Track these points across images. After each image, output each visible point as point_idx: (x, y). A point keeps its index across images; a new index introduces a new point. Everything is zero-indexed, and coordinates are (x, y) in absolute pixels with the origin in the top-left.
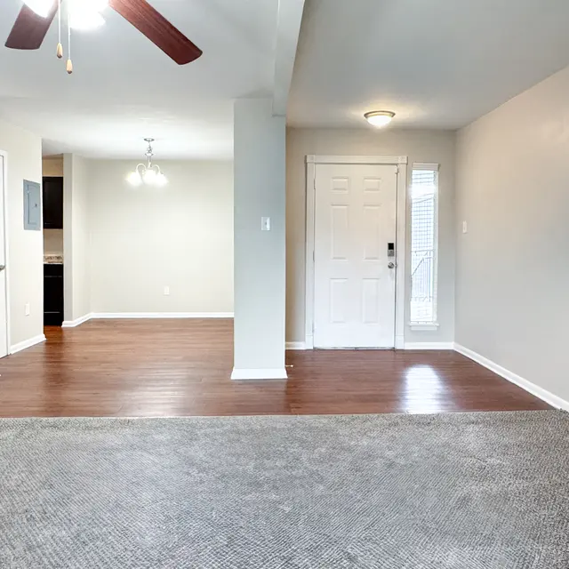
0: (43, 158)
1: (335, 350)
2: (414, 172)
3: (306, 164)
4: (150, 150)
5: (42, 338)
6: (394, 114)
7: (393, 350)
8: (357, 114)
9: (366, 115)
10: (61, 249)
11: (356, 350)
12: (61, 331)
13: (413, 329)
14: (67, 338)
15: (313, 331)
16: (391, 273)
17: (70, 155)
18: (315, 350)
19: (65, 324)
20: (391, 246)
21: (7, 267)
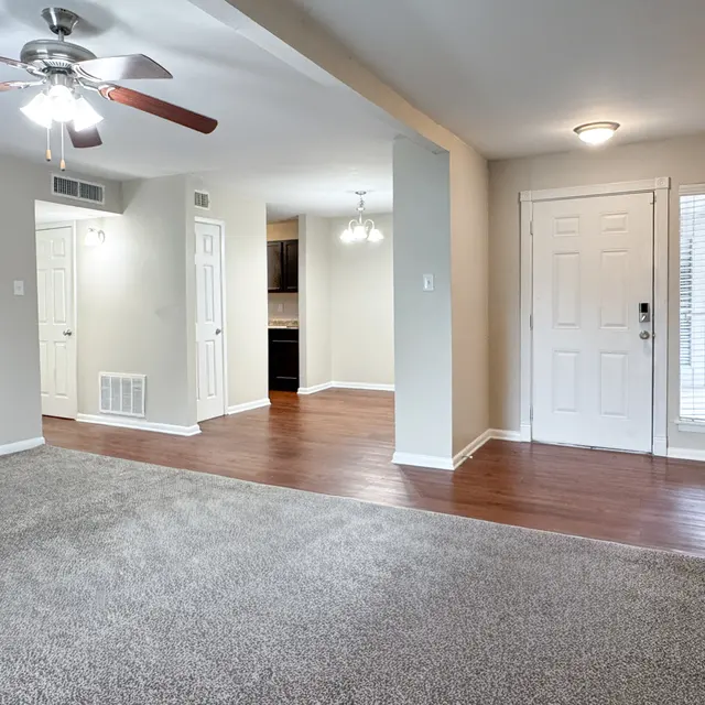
0: (268, 223)
1: (560, 447)
2: (683, 199)
3: (520, 203)
4: (362, 204)
5: (266, 402)
6: (618, 125)
7: (650, 457)
8: (564, 129)
9: (576, 130)
10: (296, 312)
11: (592, 449)
12: (296, 397)
13: (681, 428)
14: (303, 405)
15: (531, 418)
16: (646, 346)
17: (304, 216)
18: (533, 443)
19: (301, 391)
20: (644, 308)
21: (225, 331)
